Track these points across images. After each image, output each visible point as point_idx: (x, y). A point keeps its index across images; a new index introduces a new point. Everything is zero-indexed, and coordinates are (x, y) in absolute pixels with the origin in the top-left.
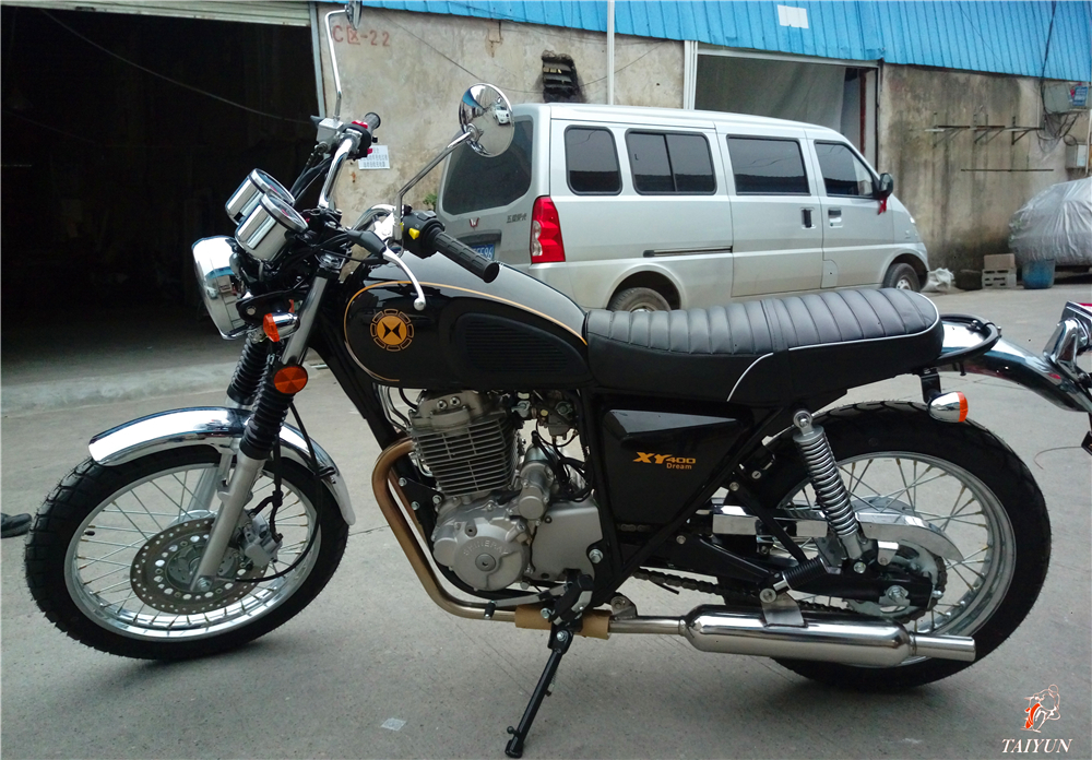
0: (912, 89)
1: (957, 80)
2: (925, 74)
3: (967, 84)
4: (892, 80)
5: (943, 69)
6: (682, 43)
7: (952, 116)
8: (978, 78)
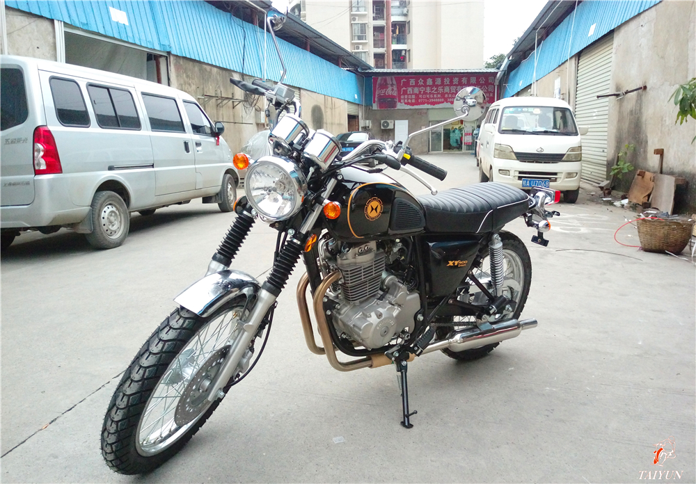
0: (185, 72)
1: (206, 69)
2: (191, 63)
3: (210, 72)
4: (175, 65)
5: (199, 62)
6: (52, 21)
7: (205, 90)
8: (215, 69)
